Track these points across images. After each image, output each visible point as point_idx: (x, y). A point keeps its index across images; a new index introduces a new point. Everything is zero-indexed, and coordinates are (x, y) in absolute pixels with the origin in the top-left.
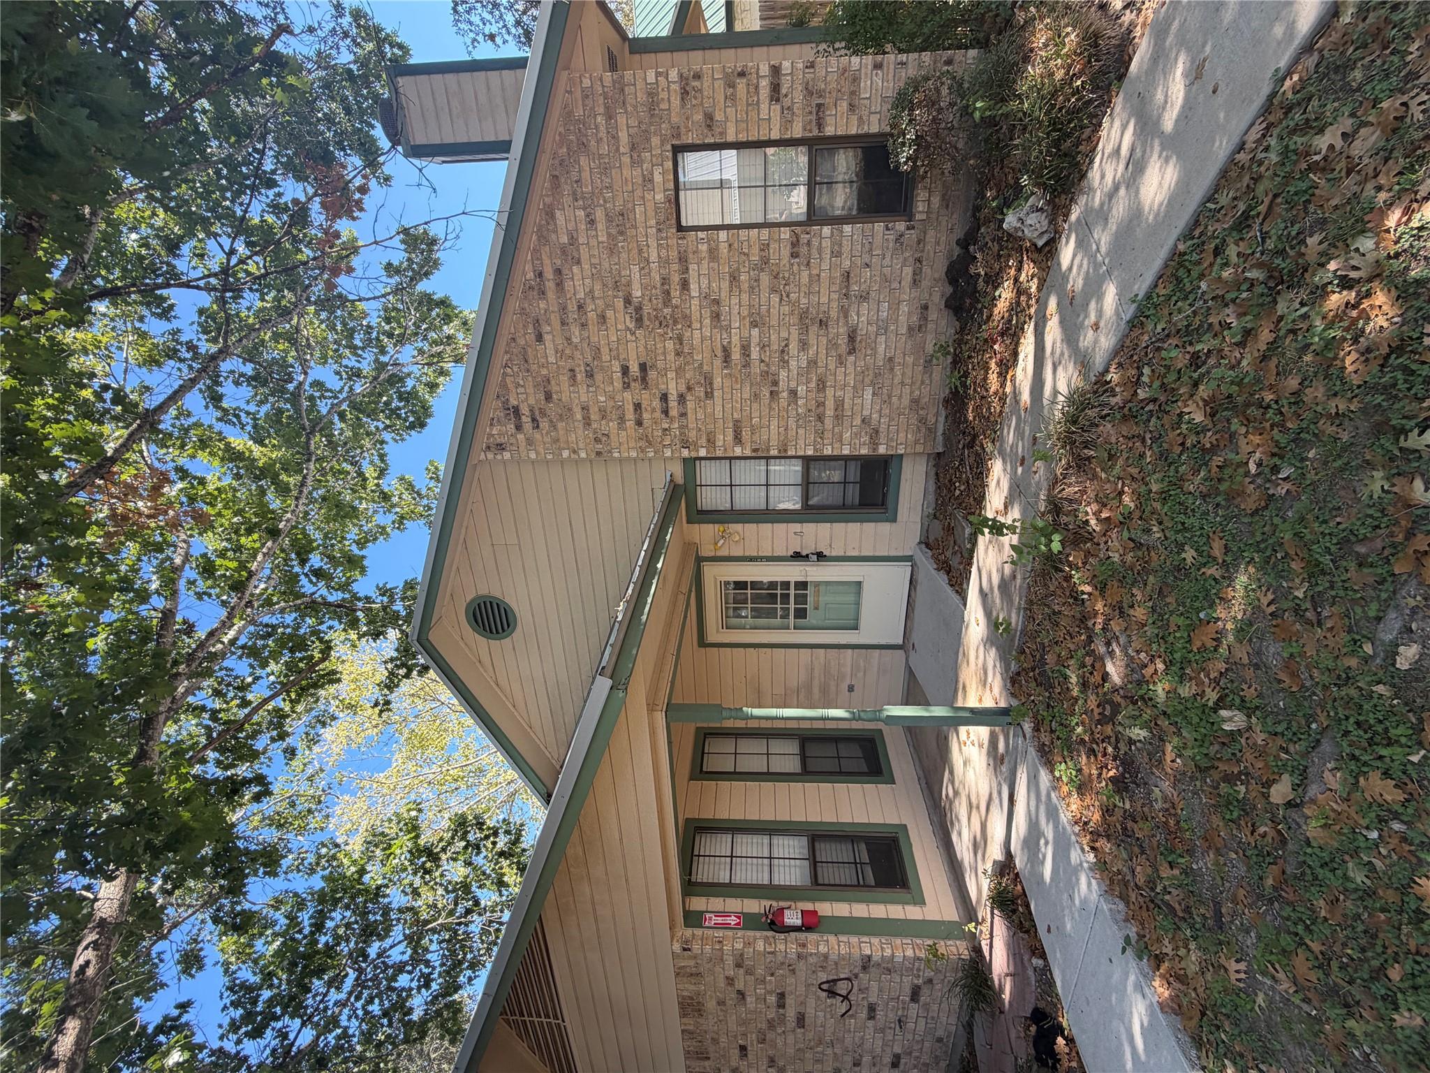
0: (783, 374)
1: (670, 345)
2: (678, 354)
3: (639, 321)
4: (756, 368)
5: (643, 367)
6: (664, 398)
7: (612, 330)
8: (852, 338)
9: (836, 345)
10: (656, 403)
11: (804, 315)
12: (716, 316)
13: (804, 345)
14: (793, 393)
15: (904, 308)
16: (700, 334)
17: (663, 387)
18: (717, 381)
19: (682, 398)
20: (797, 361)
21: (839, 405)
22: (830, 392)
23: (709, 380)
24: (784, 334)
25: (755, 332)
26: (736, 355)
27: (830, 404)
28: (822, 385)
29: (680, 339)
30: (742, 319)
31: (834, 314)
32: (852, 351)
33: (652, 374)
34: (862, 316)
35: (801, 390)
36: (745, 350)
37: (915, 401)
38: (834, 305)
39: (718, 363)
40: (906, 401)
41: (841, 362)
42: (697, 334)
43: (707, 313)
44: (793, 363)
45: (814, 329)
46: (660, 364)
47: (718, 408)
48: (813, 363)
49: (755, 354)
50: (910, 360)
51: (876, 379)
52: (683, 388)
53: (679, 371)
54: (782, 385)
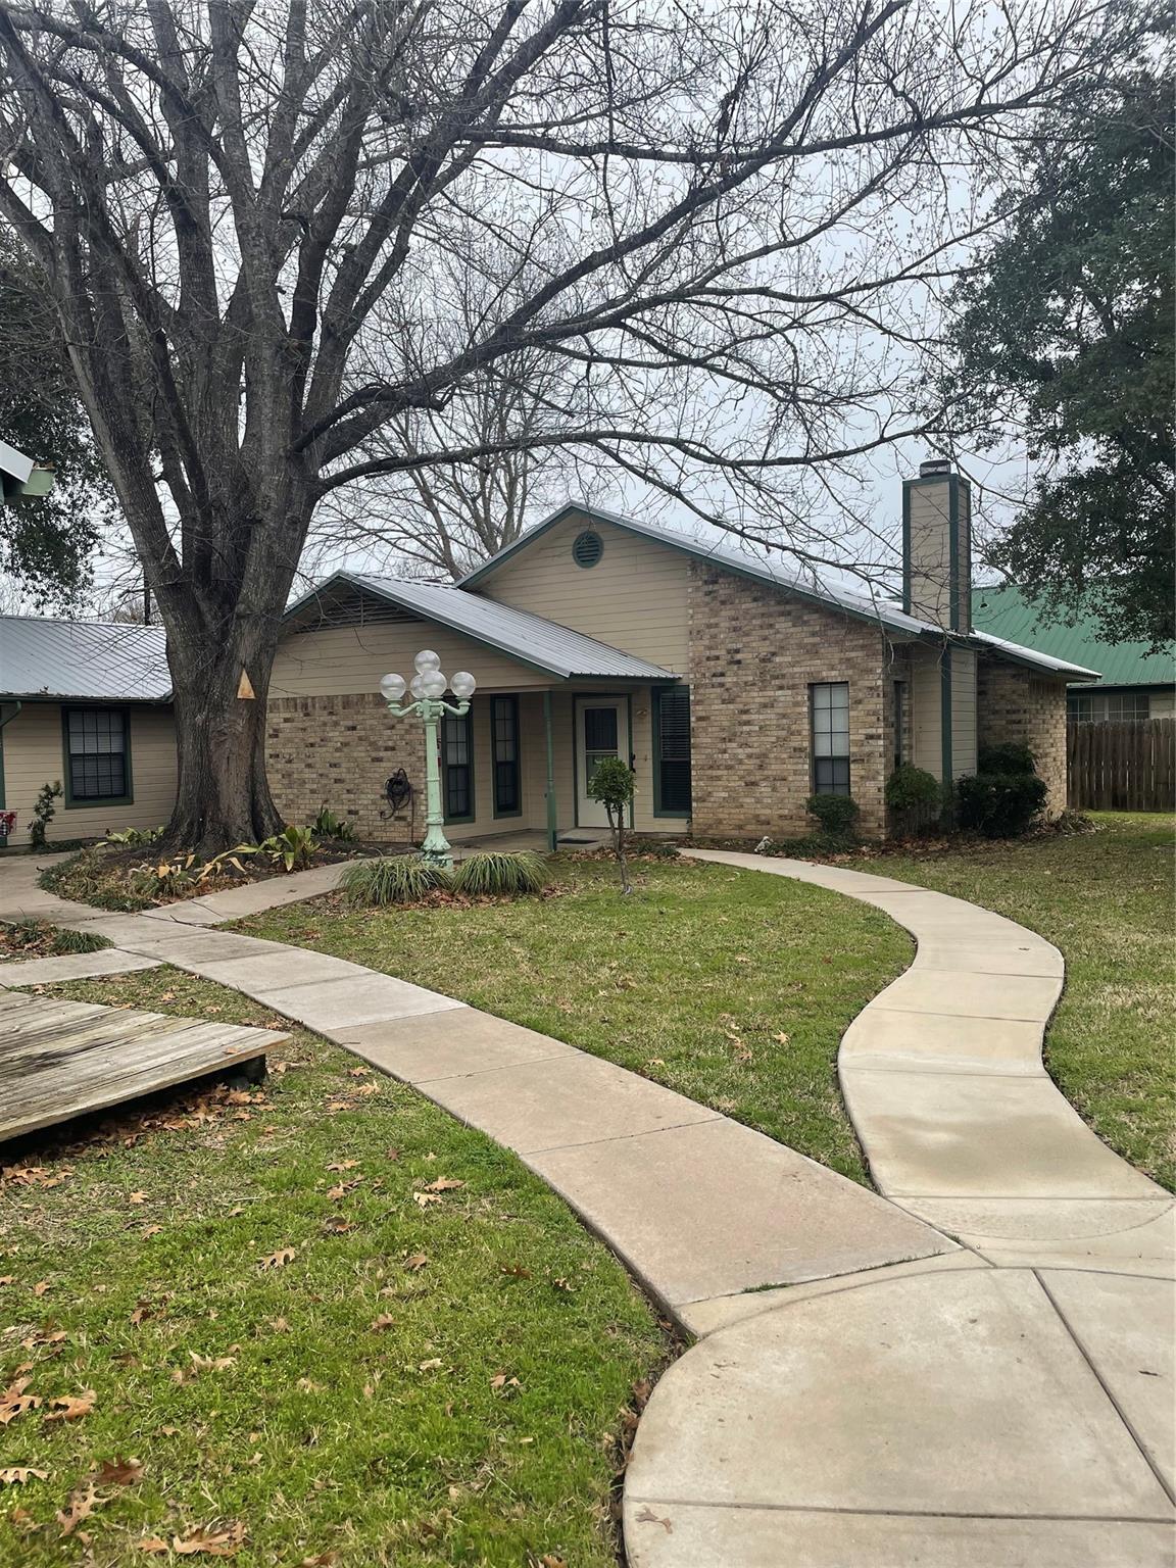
0: (734, 745)
1: (751, 678)
2: (746, 683)
3: (763, 660)
4: (738, 729)
5: (739, 662)
6: (722, 675)
7: (760, 644)
8: (753, 784)
9: (749, 775)
10: (719, 670)
11: (765, 756)
12: (765, 706)
13: (750, 756)
14: (725, 752)
15: (768, 811)
16: (756, 697)
17: (728, 674)
18: (731, 706)
19: (722, 685)
20: (742, 753)
21: (718, 778)
22: (725, 772)
23: (731, 701)
24: (756, 745)
25: (757, 728)
26: (745, 717)
27: (719, 773)
28: (729, 768)
29: (754, 684)
30: (764, 720)
31: (766, 772)
32: (747, 785)
33: (735, 667)
34: (764, 789)
35: (726, 756)
36: (748, 723)
37: (720, 822)
38: (770, 773)
39: (741, 706)
40: (721, 816)
41: (741, 778)
42: (755, 694)
43: (767, 700)
44: (740, 751)
45: (758, 761)
46: (740, 672)
47: (717, 707)
48: (741, 762)
49: (746, 728)
50: (742, 817)
51: (733, 800)
52: (728, 686)
53: (736, 684)
54: (729, 745)
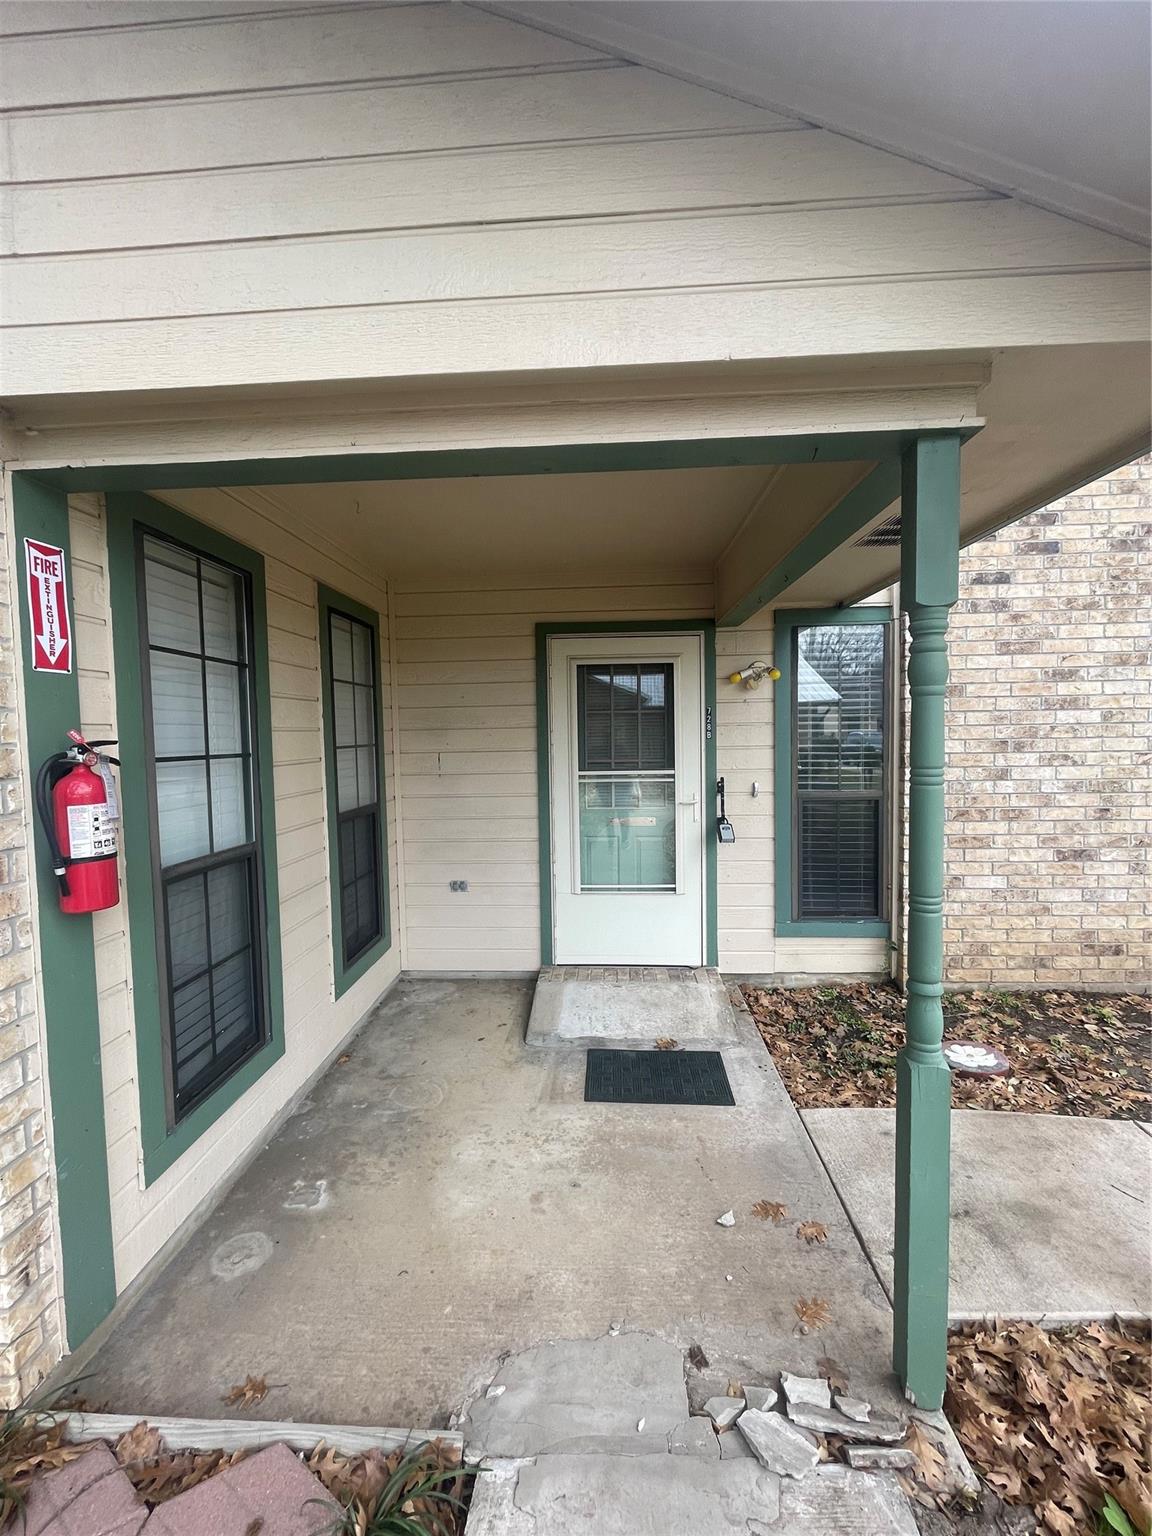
0: (1031, 758)
1: (1083, 590)
2: (1070, 602)
3: (1123, 545)
4: (1042, 718)
5: (1051, 548)
6: (1003, 579)
7: (1113, 502)
8: (1080, 854)
9: (1070, 833)
10: (994, 566)
11: (1117, 786)
12: (1123, 661)
13: (1074, 787)
14: (1003, 775)
15: (1118, 923)
16: (1097, 637)
17: (1020, 576)
18: (1024, 661)
19: (1000, 606)
20: (1047, 777)
21: (982, 842)
22: (1002, 827)
23: (1027, 647)
24: (1091, 758)
25: (1096, 716)
26: (1064, 689)
27: (984, 828)
28: (1013, 815)
29: (1091, 606)
30: (1115, 697)
31: (1116, 827)
32: (1062, 856)
33: (1039, 560)
34: (1111, 868)
35: (1006, 786)
36: (1071, 703)
37: (983, 950)
38: (1128, 828)
39: (1053, 662)
40: (985, 936)
41: (1046, 841)
42: (1098, 631)
43: (1126, 646)
44: (1048, 772)
45: (1095, 801)
46: (1054, 574)
47: (983, 662)
48: (1047, 801)
49: (1063, 716)
50: (1045, 937)
51: (1020, 890)
52: (1018, 607)
53: (1044, 604)
54: (1015, 758)
